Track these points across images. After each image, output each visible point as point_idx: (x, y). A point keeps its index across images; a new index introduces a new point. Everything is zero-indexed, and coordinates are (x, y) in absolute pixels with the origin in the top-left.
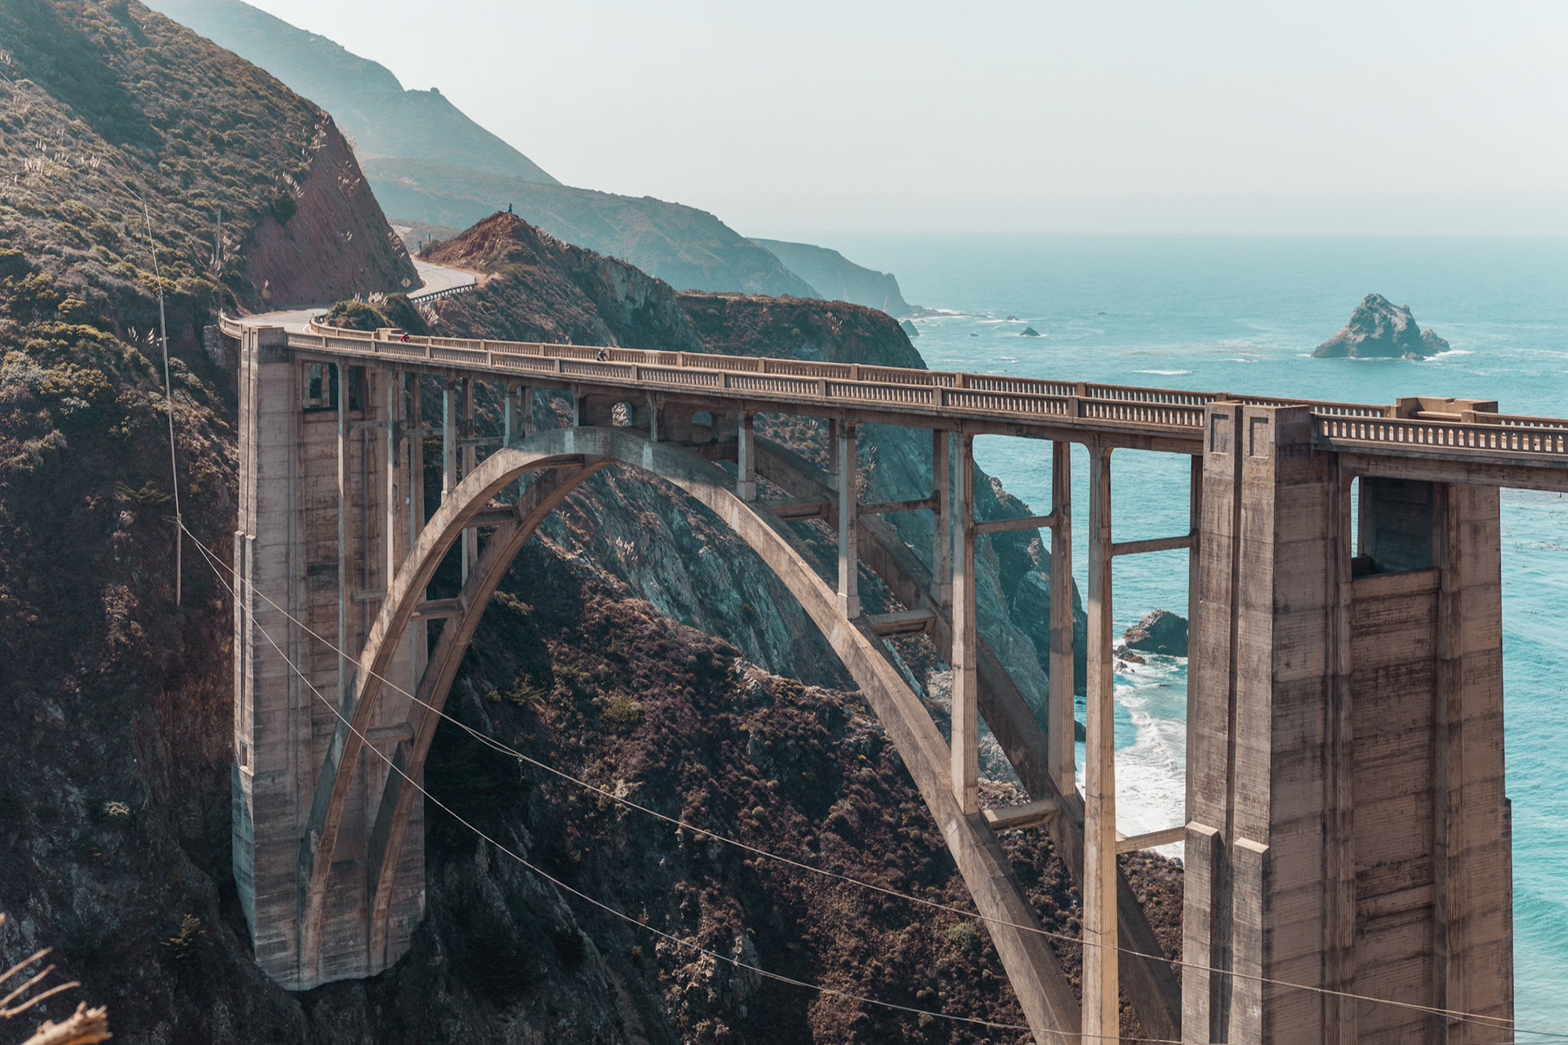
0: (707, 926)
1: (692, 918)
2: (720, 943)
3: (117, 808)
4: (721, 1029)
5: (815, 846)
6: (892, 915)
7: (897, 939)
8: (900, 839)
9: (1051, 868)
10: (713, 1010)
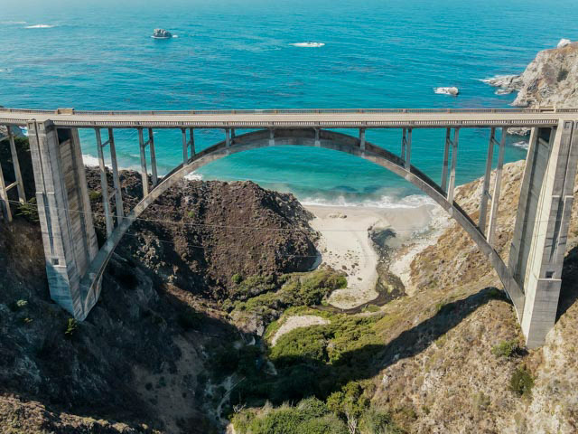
0: (147, 241)
1: (143, 241)
2: (153, 244)
3: (21, 303)
4: (163, 264)
5: (154, 209)
6: (178, 218)
7: (182, 222)
8: (168, 199)
9: (199, 192)
10: (159, 260)
